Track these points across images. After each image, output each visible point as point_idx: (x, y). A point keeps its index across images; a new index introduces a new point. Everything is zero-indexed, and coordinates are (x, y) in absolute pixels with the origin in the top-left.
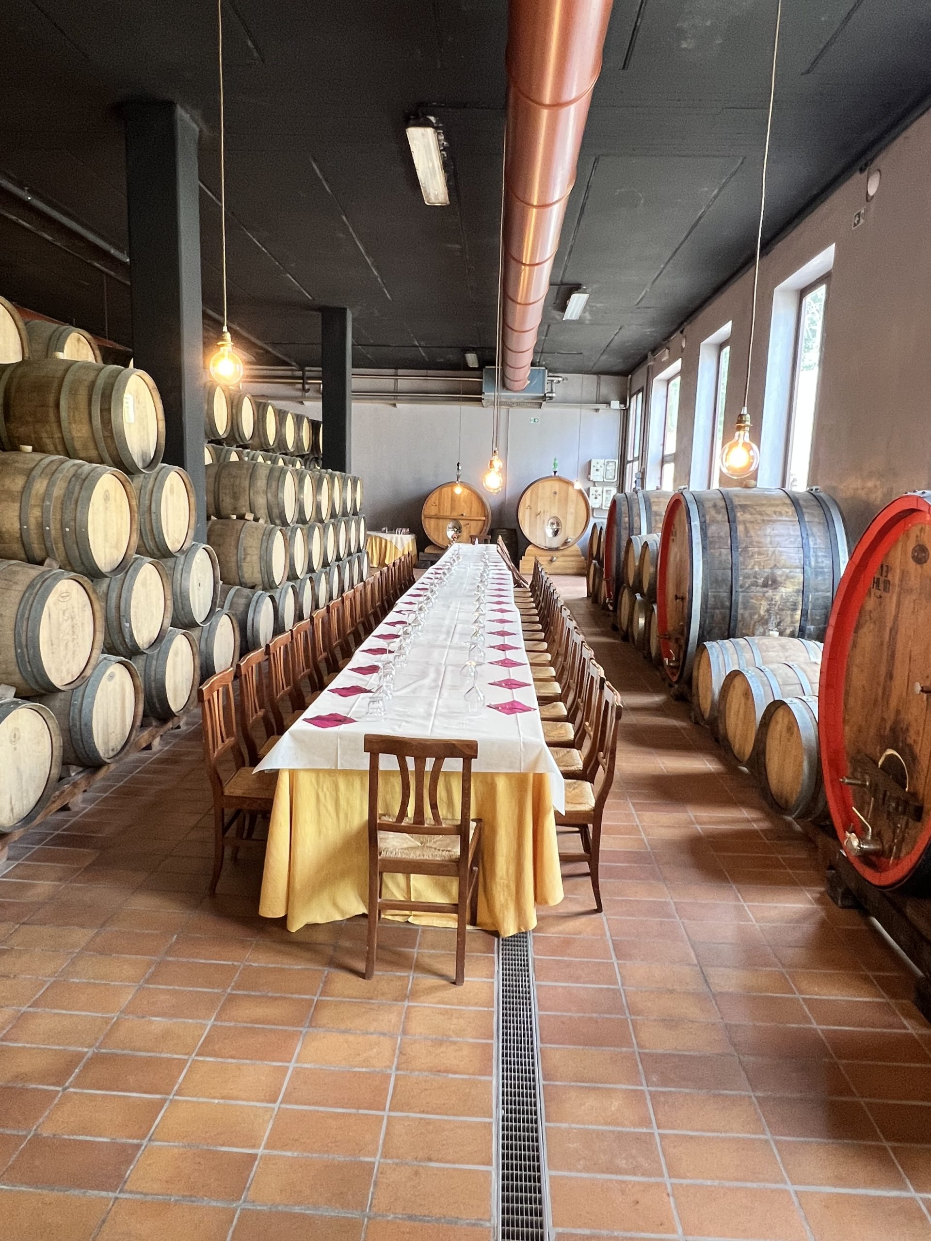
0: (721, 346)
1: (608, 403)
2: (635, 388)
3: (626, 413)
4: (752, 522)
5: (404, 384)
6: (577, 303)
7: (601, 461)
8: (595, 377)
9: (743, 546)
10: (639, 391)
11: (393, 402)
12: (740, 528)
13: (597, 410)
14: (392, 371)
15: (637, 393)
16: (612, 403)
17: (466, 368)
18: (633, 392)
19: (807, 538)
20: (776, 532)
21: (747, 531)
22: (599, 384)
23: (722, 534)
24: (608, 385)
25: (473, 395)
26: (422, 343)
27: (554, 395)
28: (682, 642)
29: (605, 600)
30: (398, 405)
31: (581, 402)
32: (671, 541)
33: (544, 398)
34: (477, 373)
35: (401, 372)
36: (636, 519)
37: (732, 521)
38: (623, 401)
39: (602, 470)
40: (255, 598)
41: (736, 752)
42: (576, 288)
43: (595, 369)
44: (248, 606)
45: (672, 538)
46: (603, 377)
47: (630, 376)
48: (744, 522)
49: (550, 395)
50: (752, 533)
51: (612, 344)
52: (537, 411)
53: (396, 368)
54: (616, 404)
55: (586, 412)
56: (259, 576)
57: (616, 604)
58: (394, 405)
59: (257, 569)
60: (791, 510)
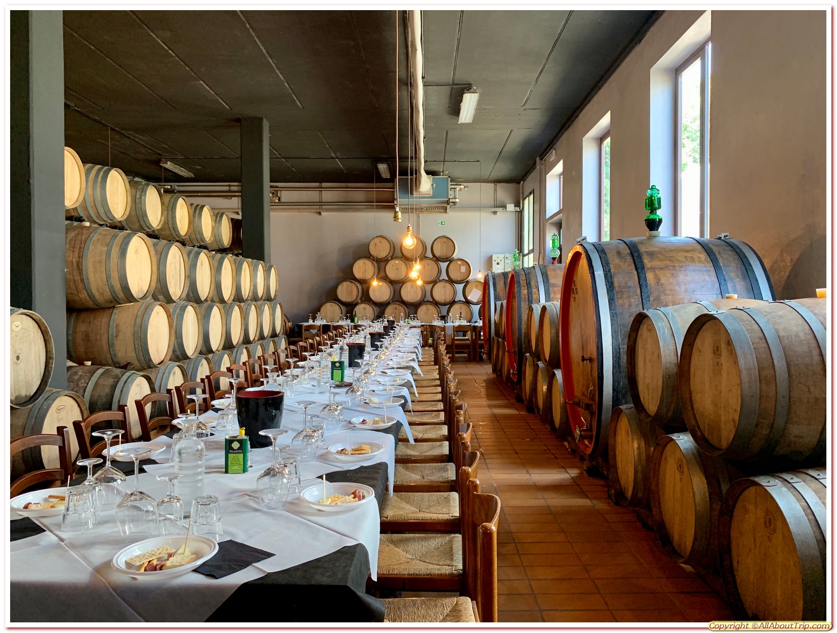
0: (601, 140)
1: (504, 207)
2: (526, 193)
3: (520, 214)
4: (661, 269)
5: (328, 196)
6: (469, 102)
7: (501, 256)
8: (492, 185)
9: (656, 294)
10: (530, 193)
11: (319, 211)
12: (650, 276)
13: (495, 213)
14: (317, 184)
15: (528, 196)
16: (508, 206)
17: (380, 179)
18: (525, 195)
19: (726, 284)
20: (689, 278)
21: (658, 280)
22: (495, 190)
23: (630, 284)
24: (503, 193)
25: (388, 204)
26: (338, 155)
27: (457, 200)
28: (595, 407)
29: (509, 371)
30: (323, 214)
31: (480, 208)
32: (572, 299)
33: (448, 202)
34: (390, 185)
35: (324, 185)
36: (534, 290)
37: (639, 267)
38: (517, 204)
39: (502, 263)
40: (125, 378)
41: (675, 544)
42: (467, 88)
43: (491, 178)
44: (114, 387)
45: (573, 296)
46: (498, 185)
47: (522, 182)
48: (653, 269)
49: (454, 200)
50: (663, 281)
51: (504, 149)
52: (442, 217)
53: (321, 182)
54: (511, 207)
55: (486, 216)
56: (133, 354)
57: (521, 373)
58: (320, 213)
59: (131, 348)
60: (703, 256)
